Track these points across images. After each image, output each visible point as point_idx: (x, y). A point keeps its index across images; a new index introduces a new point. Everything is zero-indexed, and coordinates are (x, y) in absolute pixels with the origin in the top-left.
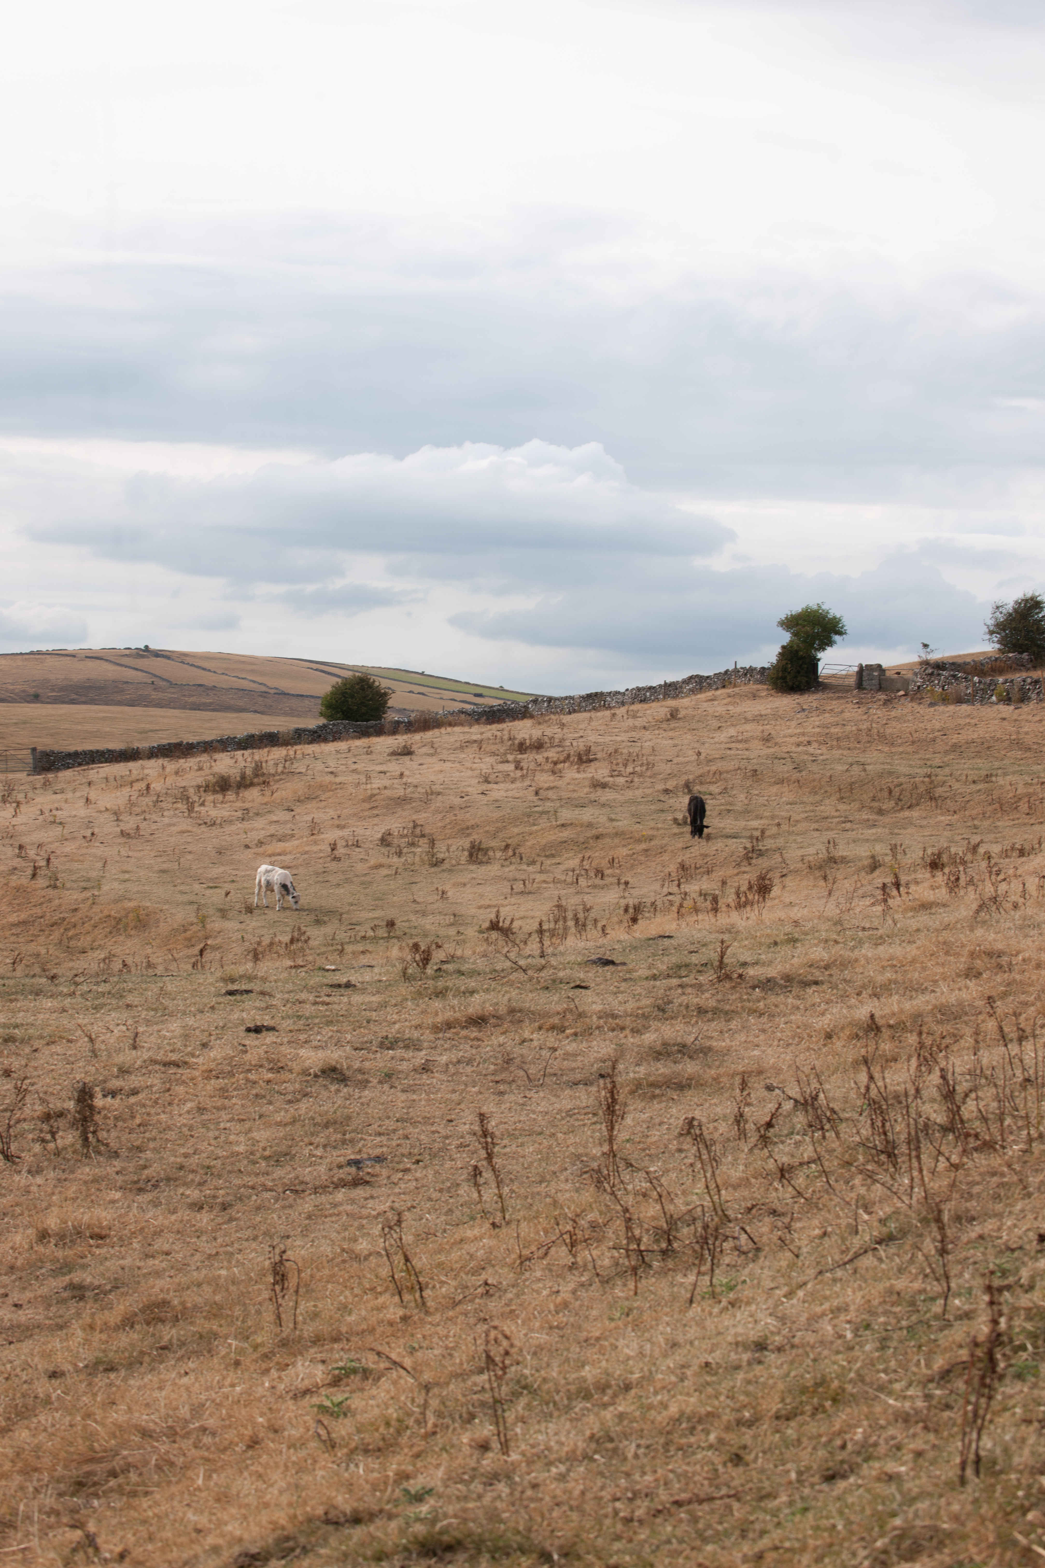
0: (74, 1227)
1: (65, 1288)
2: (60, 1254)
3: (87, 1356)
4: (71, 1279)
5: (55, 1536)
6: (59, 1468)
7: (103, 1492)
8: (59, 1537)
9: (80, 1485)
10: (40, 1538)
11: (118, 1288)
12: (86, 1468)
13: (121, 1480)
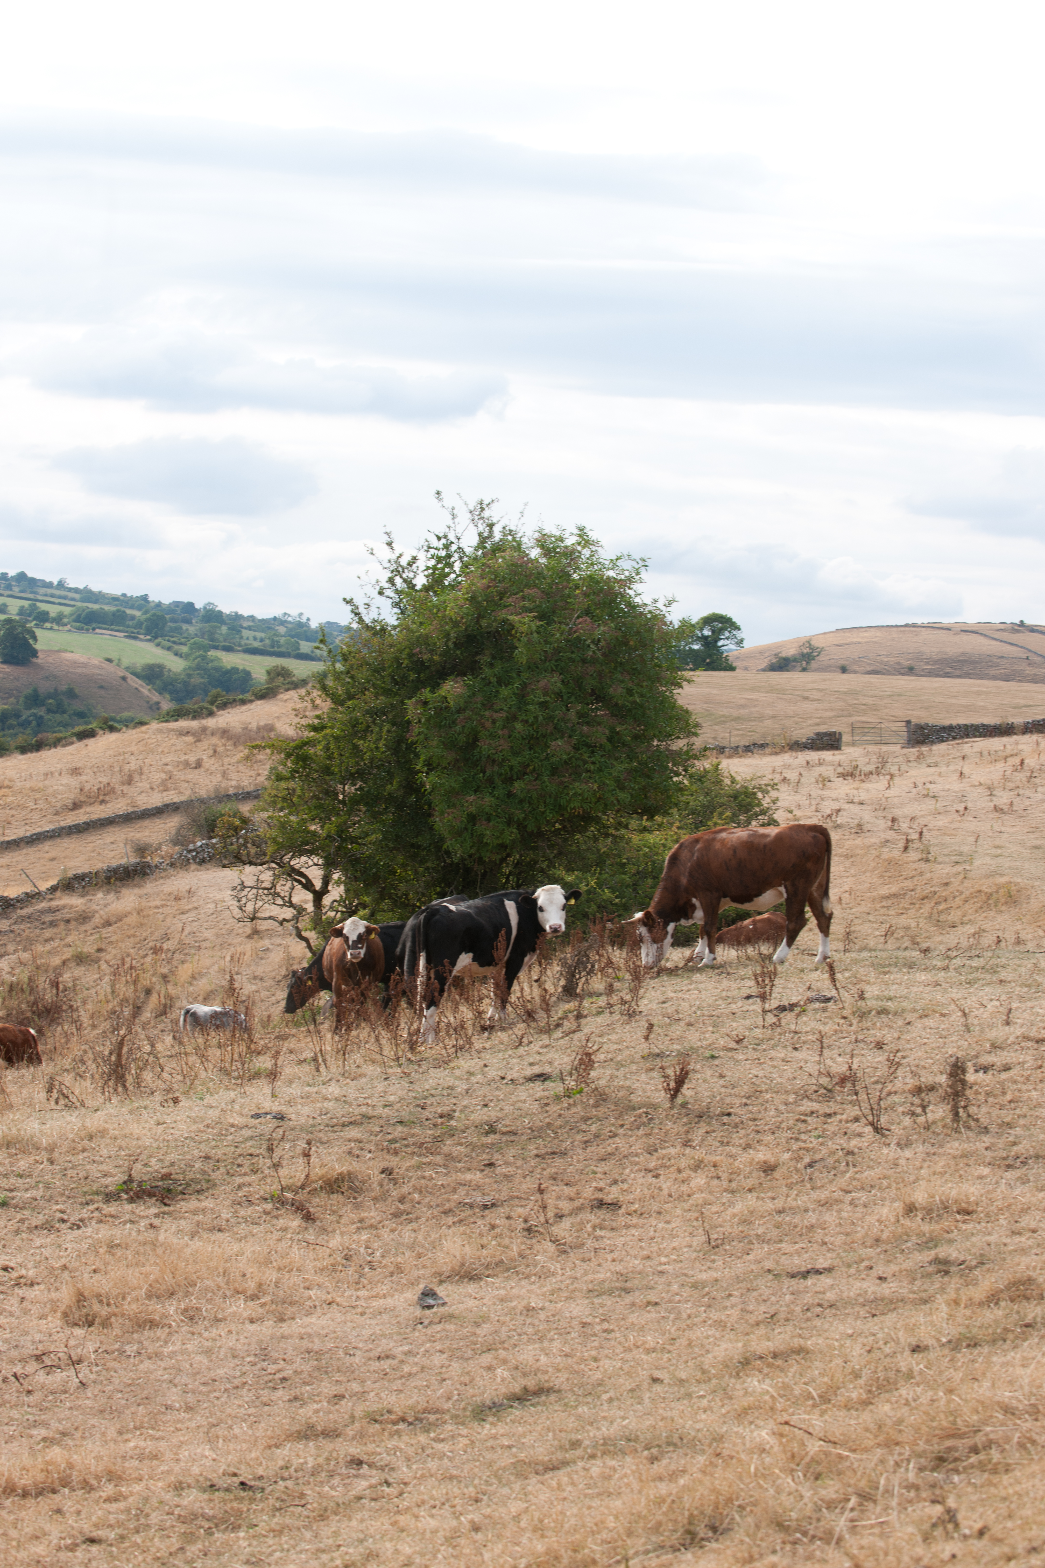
0: (942, 1202)
1: (930, 1263)
2: (926, 1228)
3: (950, 1331)
4: (936, 1254)
5: (914, 1511)
6: (921, 1443)
7: (964, 1468)
8: (918, 1512)
9: (940, 1460)
10: (900, 1512)
11: (983, 1264)
12: (949, 1443)
13: (982, 1456)
